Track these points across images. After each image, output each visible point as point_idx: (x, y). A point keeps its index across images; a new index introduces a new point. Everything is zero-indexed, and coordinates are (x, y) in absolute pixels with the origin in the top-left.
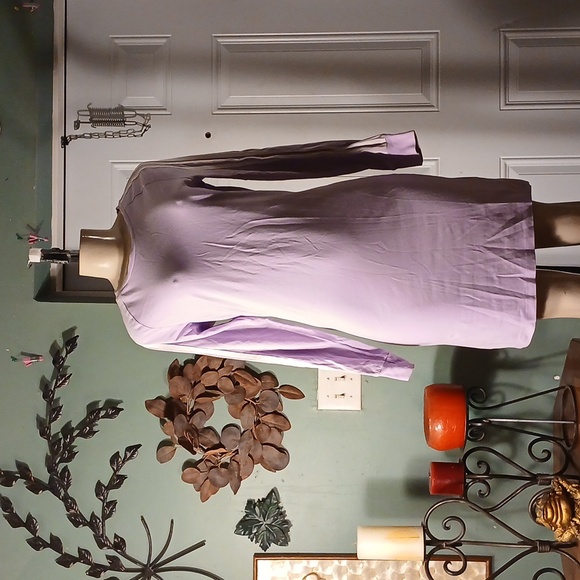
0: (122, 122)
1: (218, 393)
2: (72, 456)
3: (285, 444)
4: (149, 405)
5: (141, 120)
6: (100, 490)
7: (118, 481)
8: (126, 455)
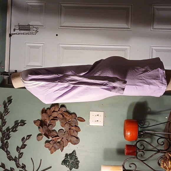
0: (29, 30)
1: (58, 119)
2: (9, 138)
3: (78, 136)
4: (35, 122)
5: (35, 29)
6: (18, 149)
7: (24, 146)
8: (27, 138)
